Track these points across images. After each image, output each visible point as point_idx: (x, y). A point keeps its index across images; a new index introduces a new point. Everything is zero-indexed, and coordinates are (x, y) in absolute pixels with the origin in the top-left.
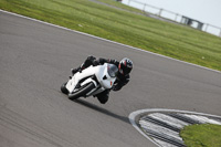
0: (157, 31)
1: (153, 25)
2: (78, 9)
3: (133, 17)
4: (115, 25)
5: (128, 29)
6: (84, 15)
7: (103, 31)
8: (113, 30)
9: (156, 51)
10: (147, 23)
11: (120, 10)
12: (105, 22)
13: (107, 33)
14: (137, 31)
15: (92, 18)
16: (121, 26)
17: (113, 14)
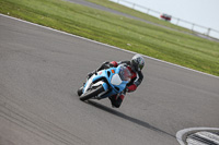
0: (206, 50)
1: (201, 44)
2: (126, 28)
3: (182, 36)
4: (164, 44)
5: (176, 48)
6: (133, 35)
7: (151, 50)
8: (161, 49)
9: (204, 70)
10: (195, 42)
11: (169, 29)
12: (154, 41)
13: (155, 51)
14: (185, 51)
15: (141, 37)
16: (169, 46)
17: (161, 33)
